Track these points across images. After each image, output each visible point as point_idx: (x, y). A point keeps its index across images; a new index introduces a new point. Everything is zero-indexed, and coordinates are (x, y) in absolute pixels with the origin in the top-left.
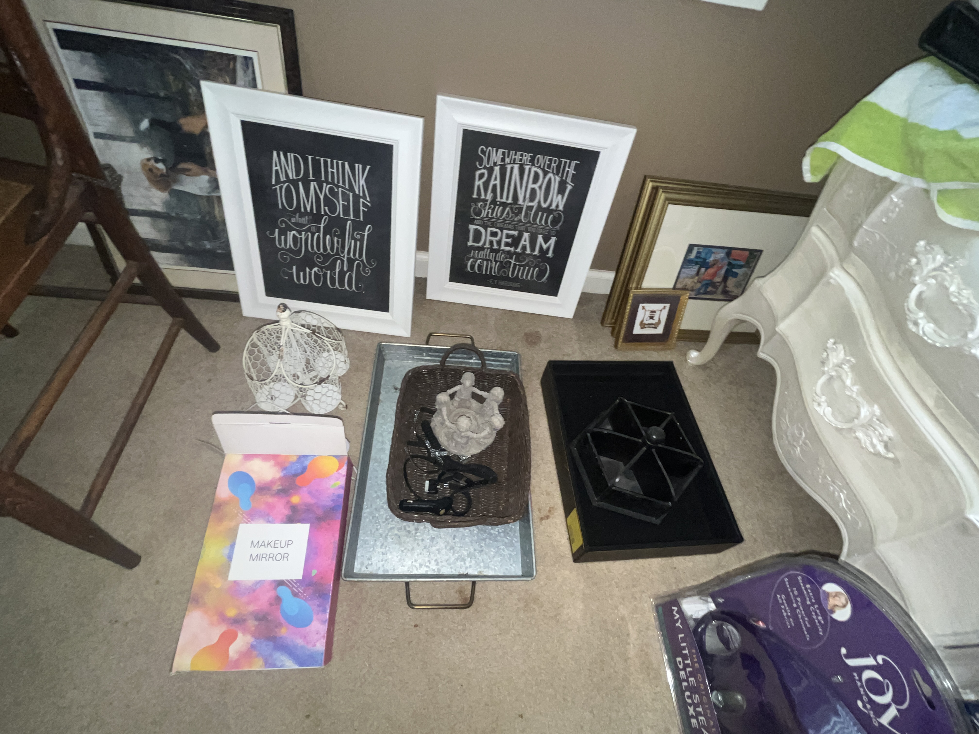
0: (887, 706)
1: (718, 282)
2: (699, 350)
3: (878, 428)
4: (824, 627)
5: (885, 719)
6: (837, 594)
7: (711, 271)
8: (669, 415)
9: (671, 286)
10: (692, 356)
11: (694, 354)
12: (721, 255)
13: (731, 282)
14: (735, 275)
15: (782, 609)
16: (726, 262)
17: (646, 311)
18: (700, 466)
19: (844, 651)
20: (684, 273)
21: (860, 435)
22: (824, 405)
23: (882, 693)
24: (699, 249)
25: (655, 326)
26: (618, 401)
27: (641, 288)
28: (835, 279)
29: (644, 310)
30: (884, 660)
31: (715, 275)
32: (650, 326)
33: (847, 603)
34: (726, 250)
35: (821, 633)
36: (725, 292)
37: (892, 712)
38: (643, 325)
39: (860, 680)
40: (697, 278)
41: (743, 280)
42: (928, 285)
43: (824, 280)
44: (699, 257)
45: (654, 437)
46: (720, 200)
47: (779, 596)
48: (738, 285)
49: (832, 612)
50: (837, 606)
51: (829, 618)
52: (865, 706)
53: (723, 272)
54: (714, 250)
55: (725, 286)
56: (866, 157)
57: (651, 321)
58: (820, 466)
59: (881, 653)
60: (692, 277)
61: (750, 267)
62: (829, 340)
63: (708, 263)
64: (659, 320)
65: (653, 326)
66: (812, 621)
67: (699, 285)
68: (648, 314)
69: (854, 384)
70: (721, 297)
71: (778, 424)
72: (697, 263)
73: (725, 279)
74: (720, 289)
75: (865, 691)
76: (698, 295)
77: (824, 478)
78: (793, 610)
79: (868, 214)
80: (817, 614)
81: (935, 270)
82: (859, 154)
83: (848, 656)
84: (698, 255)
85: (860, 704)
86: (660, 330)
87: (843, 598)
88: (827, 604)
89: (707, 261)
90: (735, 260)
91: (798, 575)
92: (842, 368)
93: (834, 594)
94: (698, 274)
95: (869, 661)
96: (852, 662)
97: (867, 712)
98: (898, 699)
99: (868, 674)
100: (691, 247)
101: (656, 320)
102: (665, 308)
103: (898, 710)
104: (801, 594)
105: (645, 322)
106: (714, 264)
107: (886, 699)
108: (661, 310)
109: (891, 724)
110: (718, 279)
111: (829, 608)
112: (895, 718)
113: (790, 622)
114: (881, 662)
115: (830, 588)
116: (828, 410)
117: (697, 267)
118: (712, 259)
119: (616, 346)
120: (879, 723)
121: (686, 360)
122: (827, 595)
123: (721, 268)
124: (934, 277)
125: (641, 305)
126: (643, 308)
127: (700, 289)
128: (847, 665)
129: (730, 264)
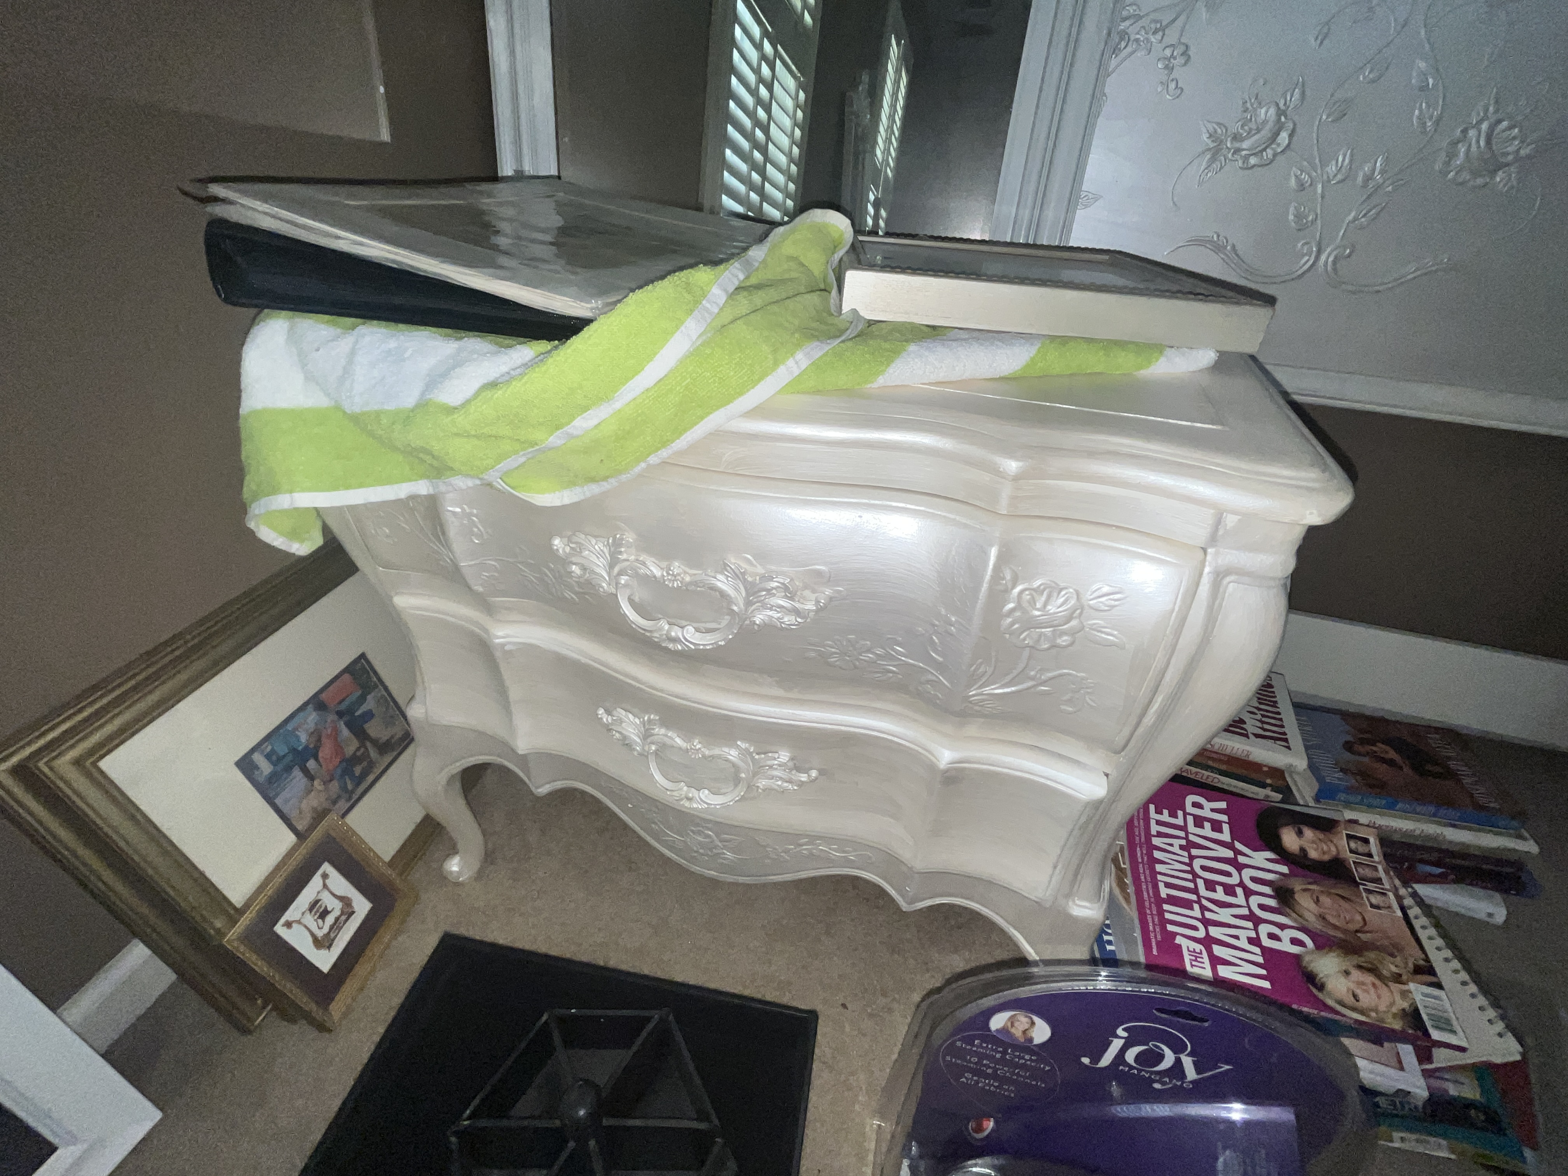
0: (1178, 1062)
1: (358, 749)
2: (453, 850)
3: (770, 763)
4: (1041, 1059)
5: (1191, 1074)
6: (1012, 1020)
7: (325, 752)
8: (546, 1022)
9: (290, 839)
10: (455, 868)
11: (454, 866)
12: (312, 718)
13: (374, 729)
14: (369, 715)
15: (983, 1088)
16: (331, 717)
17: (299, 922)
18: (671, 1018)
19: (1086, 1060)
20: (287, 801)
21: (762, 783)
22: (693, 793)
23: (1161, 1057)
24: (262, 752)
25: (348, 911)
26: (453, 1139)
27: (241, 912)
28: (509, 643)
29: (294, 925)
30: (1124, 1030)
31: (338, 748)
32: (337, 926)
33: (1031, 1018)
34: (310, 707)
35: (1047, 1068)
36: (384, 747)
37: (1188, 1063)
38: (322, 943)
39: (1131, 1067)
40: (316, 783)
41: (387, 709)
42: (626, 586)
43: (498, 654)
44: (280, 759)
45: (582, 1113)
46: (199, 665)
47: (963, 1080)
48: (389, 721)
49: (1031, 1040)
50: (1026, 1030)
51: (1035, 1049)
52: (1164, 1083)
53: (345, 732)
54: (290, 727)
55: (375, 742)
56: (348, 487)
57: (330, 919)
58: (768, 846)
59: (1118, 1027)
60: (309, 791)
61: (376, 686)
62: (597, 714)
63: (306, 748)
64: (341, 898)
65: (343, 918)
66: (1023, 1067)
67: (335, 786)
68: (310, 920)
69: (688, 740)
70: (388, 759)
71: (671, 848)
72: (289, 769)
73: (361, 734)
74: (373, 753)
75: (1147, 1072)
76: (350, 798)
77: (787, 851)
78: (995, 1076)
79: (447, 545)
80: (1020, 1057)
81: (611, 566)
82: (335, 488)
83: (1096, 1058)
84: (274, 758)
85: (1157, 1086)
86: (362, 906)
87: (1023, 1020)
88: (1016, 1039)
89: (300, 748)
90: (340, 702)
91: (954, 1042)
92: (653, 735)
93: (1009, 1024)
94: (311, 777)
95: (1116, 1045)
96: (1106, 1060)
97: (1170, 1086)
98: (1178, 1048)
99: (1131, 1056)
100: (246, 765)
101: (335, 906)
102: (325, 876)
103: (1188, 1055)
104: (982, 1056)
105: (320, 934)
106: (319, 740)
107: (1169, 1059)
108: (325, 886)
109: (1198, 1073)
110: (351, 747)
111: (1022, 1040)
112: (1195, 1063)
113: (1008, 1090)
114: (1125, 1034)
115: (997, 1022)
116: (704, 794)
117: (297, 773)
118: (304, 738)
119: (322, 1028)
120: (1191, 1082)
121: (458, 884)
122: (1004, 1030)
123: (336, 731)
124: (620, 573)
125: (279, 929)
126: (288, 925)
127: (344, 788)
128: (1106, 1068)
129: (340, 714)
